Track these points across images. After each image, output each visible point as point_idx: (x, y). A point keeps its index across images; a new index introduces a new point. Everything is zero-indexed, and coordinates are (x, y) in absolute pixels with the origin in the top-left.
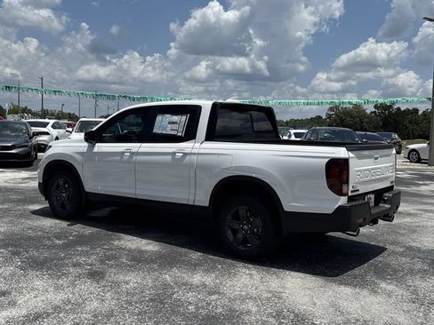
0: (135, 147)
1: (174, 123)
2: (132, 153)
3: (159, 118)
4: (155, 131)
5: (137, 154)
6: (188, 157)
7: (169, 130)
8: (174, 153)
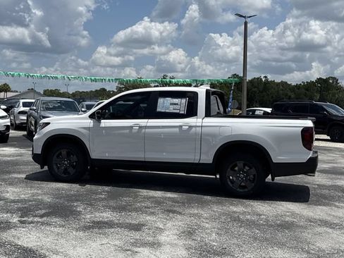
0: (143, 122)
1: (175, 104)
2: (140, 127)
3: (161, 101)
4: (158, 110)
5: (146, 127)
6: (194, 129)
7: (171, 109)
8: (181, 126)
